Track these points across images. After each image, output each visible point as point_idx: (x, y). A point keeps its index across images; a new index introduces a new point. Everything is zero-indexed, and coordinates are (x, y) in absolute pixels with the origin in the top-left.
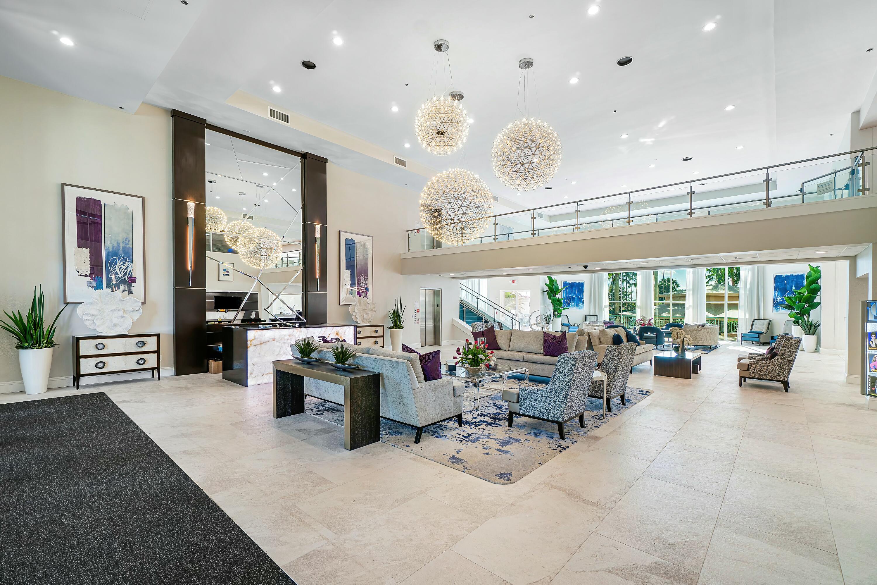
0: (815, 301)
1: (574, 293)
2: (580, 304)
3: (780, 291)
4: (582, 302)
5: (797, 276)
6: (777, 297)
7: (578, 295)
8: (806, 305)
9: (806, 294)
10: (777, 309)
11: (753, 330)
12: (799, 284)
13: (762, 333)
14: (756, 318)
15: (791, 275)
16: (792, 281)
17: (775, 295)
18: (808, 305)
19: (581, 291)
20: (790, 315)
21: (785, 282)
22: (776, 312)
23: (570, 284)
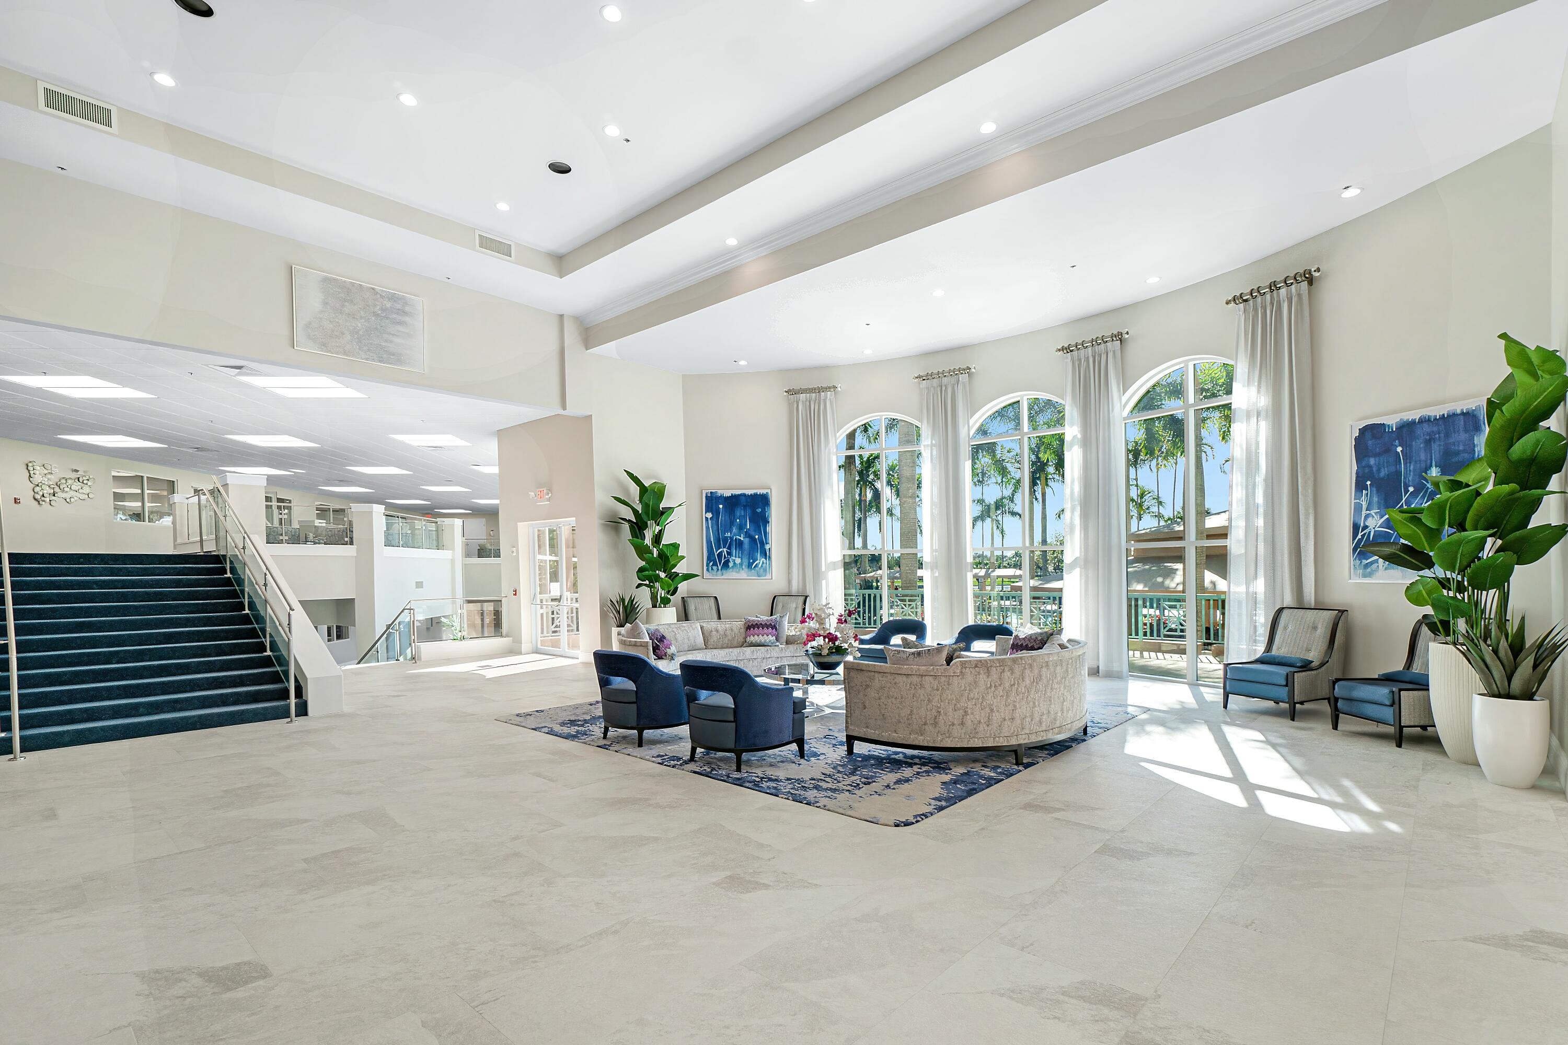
0: (1535, 522)
1: (741, 528)
2: (760, 561)
3: (1378, 491)
4: (765, 554)
5: (1448, 420)
6: (1367, 517)
7: (752, 533)
8: (1491, 546)
9: (1490, 487)
10: (1366, 566)
11: (1275, 652)
12: (1457, 453)
13: (1306, 666)
14: (1288, 600)
15: (1424, 420)
16: (1428, 442)
17: (1358, 508)
18: (1499, 542)
19: (761, 520)
20: (1413, 595)
21: (1399, 449)
22: (1365, 576)
23: (727, 499)
